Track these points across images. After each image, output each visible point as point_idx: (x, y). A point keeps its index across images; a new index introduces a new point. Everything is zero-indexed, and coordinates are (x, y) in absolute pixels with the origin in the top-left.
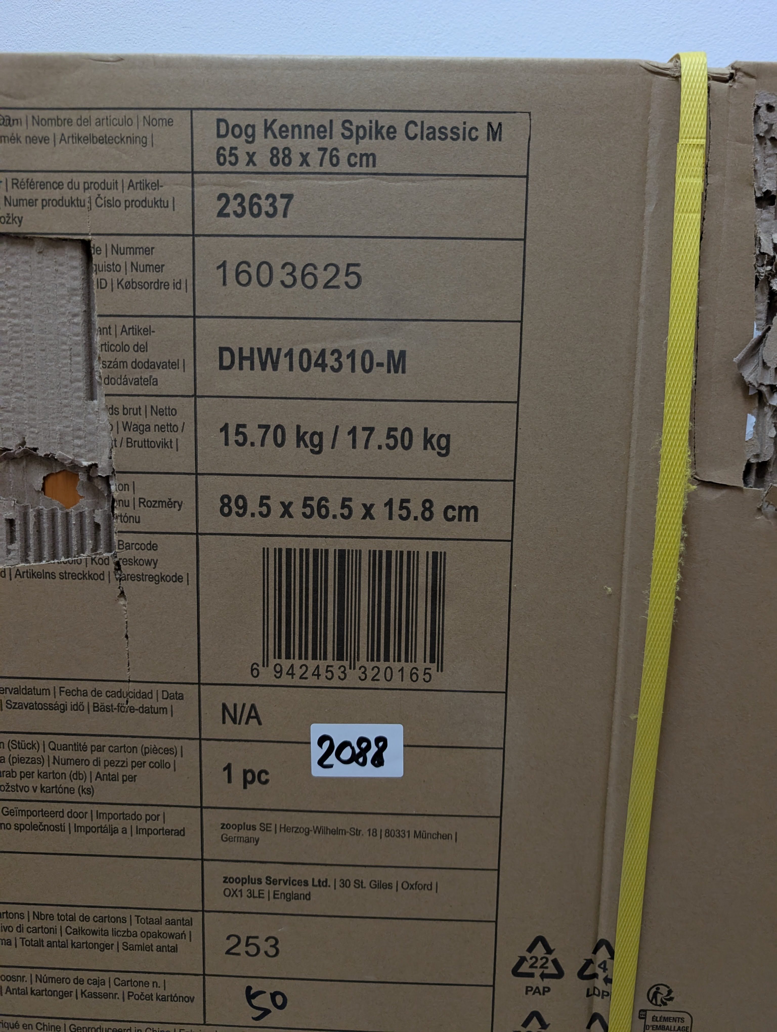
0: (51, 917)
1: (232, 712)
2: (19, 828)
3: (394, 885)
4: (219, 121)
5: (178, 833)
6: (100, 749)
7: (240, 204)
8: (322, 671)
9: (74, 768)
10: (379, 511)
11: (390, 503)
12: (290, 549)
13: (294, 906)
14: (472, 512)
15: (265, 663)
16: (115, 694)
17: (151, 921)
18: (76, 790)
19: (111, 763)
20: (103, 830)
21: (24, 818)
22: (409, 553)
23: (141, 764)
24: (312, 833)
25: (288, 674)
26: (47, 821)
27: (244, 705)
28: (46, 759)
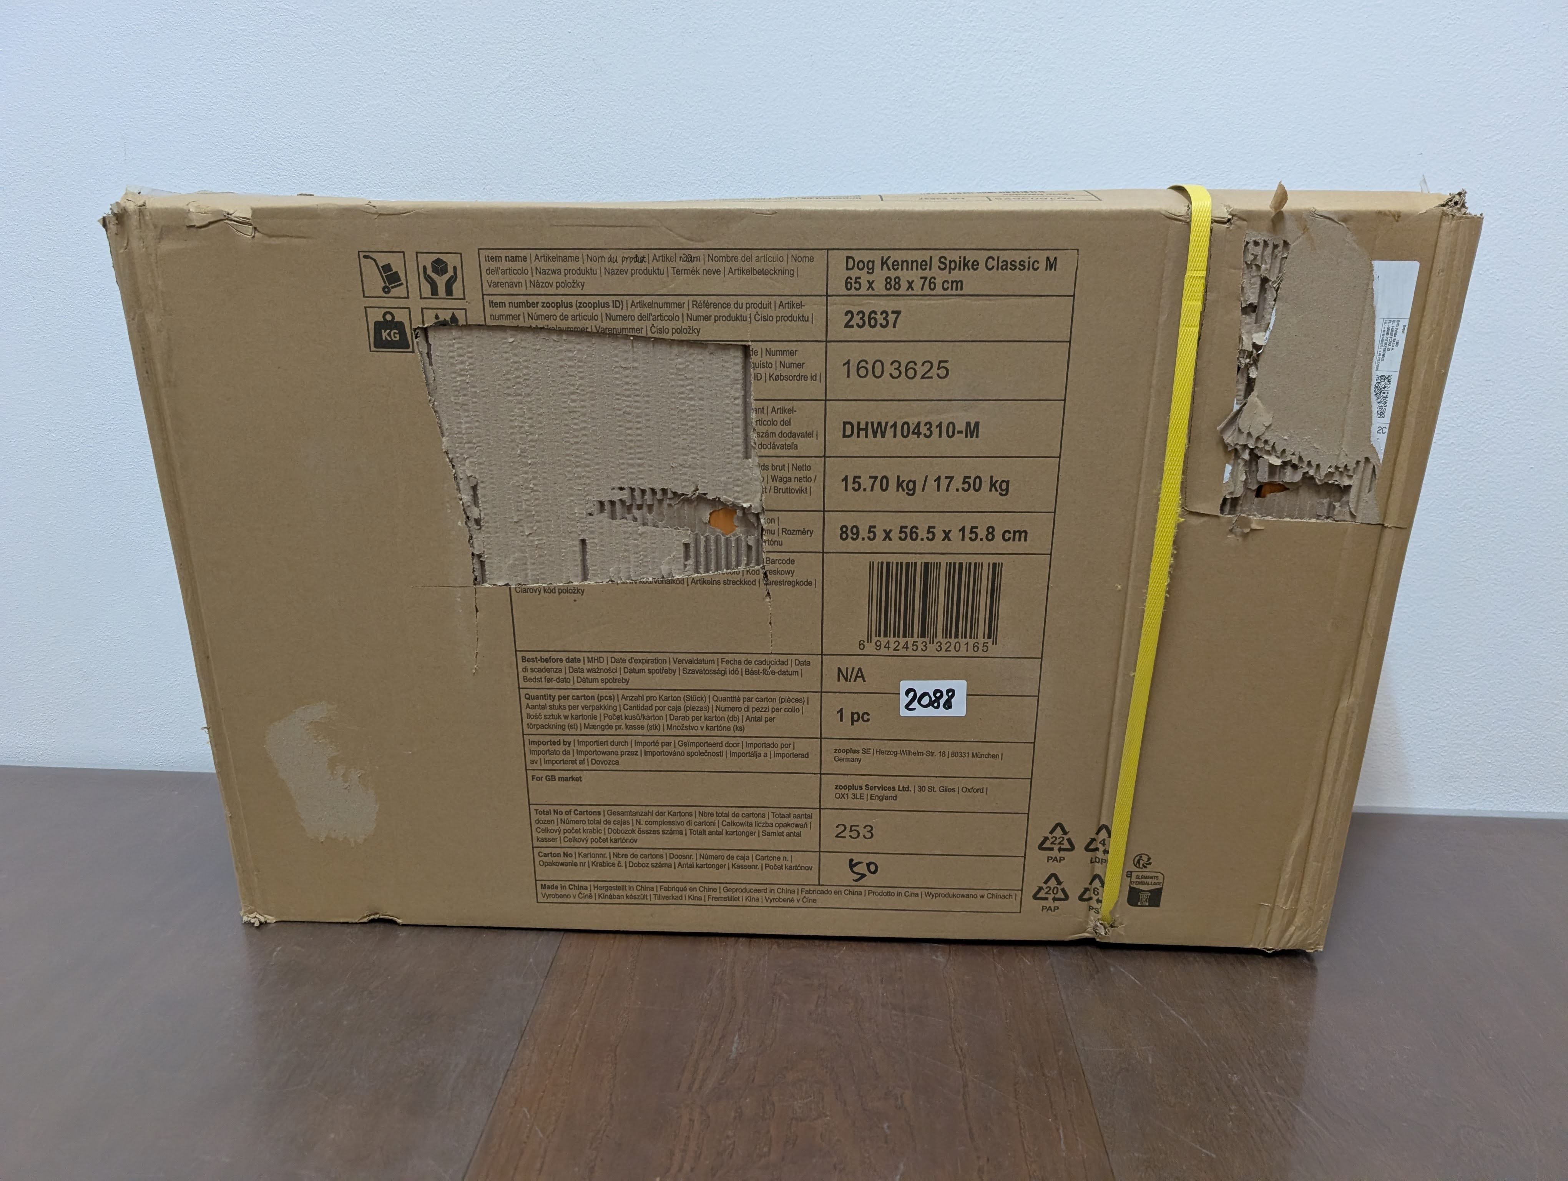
0: (712, 815)
1: (845, 673)
2: (690, 754)
3: (956, 790)
4: (848, 258)
5: (804, 756)
6: (750, 700)
7: (862, 318)
8: (910, 645)
9: (731, 713)
10: (955, 535)
11: (963, 530)
12: (889, 563)
13: (885, 804)
14: (1023, 534)
15: (869, 640)
16: (761, 663)
17: (783, 816)
18: (732, 729)
19: (757, 710)
20: (750, 755)
21: (694, 747)
22: (975, 564)
23: (779, 710)
24: (899, 755)
25: (885, 647)
26: (710, 749)
27: (853, 668)
28: (710, 707)
